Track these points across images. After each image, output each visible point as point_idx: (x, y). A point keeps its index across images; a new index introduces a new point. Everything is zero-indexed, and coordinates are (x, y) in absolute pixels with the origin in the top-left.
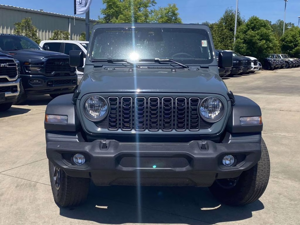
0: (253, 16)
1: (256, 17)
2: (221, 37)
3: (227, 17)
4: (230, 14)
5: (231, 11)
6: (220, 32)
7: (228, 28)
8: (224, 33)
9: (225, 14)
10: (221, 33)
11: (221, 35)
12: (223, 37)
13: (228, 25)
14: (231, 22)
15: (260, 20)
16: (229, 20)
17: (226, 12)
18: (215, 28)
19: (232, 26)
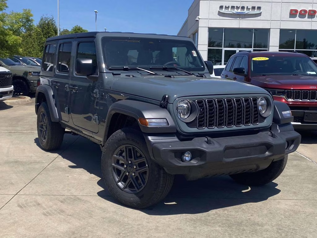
0: (76, 26)
1: (79, 27)
2: (40, 46)
3: (44, 25)
4: (46, 22)
5: (46, 19)
6: (39, 40)
7: (46, 37)
8: (43, 42)
9: (41, 21)
10: (40, 42)
11: (40, 43)
12: (42, 46)
13: (46, 33)
14: (48, 30)
15: (84, 31)
16: (46, 29)
17: (42, 20)
18: (34, 36)
19: (50, 35)
